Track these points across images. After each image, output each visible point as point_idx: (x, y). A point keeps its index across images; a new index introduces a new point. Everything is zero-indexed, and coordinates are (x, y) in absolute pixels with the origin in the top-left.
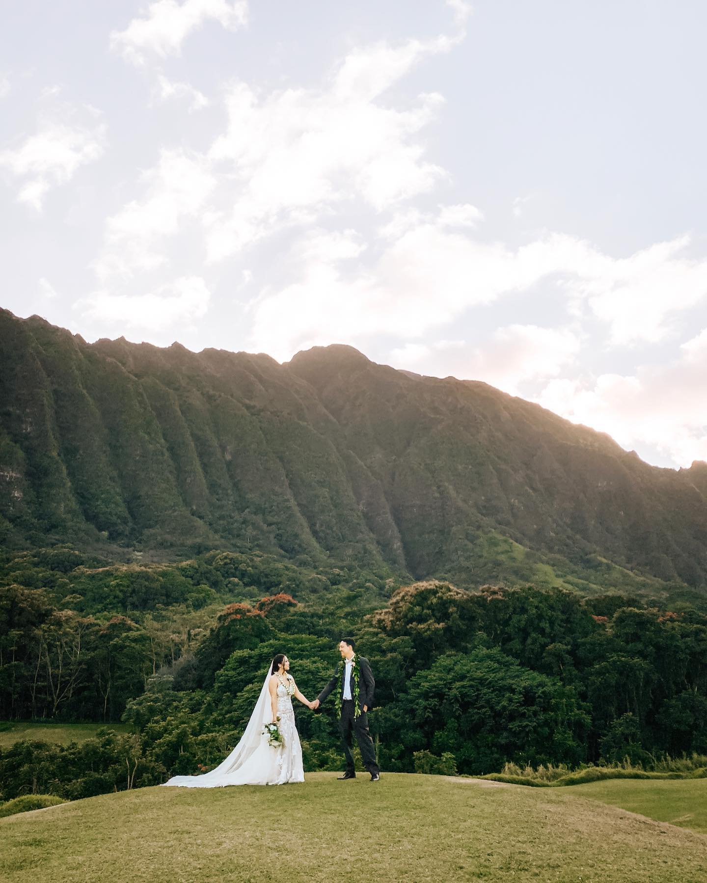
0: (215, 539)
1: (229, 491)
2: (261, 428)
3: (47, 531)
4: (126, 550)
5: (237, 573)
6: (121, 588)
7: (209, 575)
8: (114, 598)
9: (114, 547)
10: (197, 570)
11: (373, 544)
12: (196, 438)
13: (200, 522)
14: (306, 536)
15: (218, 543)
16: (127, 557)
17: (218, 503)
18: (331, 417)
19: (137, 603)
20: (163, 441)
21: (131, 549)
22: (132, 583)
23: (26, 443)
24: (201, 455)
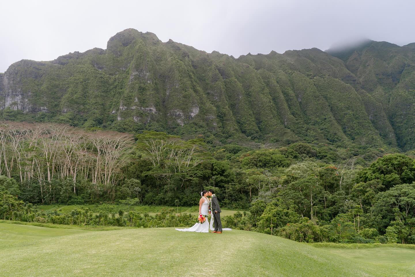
0: (296, 137)
1: (301, 116)
2: (314, 84)
3: (227, 138)
4: (258, 144)
5: (306, 152)
6: (255, 159)
7: (292, 153)
8: (252, 164)
9: (253, 143)
10: (287, 151)
11: (377, 135)
12: (284, 93)
13: (289, 130)
14: (341, 134)
15: (297, 139)
16: (259, 146)
17: (297, 122)
18: (352, 74)
19: (262, 165)
20: (270, 96)
21: (260, 143)
22: (259, 157)
23: (216, 104)
24: (287, 101)
